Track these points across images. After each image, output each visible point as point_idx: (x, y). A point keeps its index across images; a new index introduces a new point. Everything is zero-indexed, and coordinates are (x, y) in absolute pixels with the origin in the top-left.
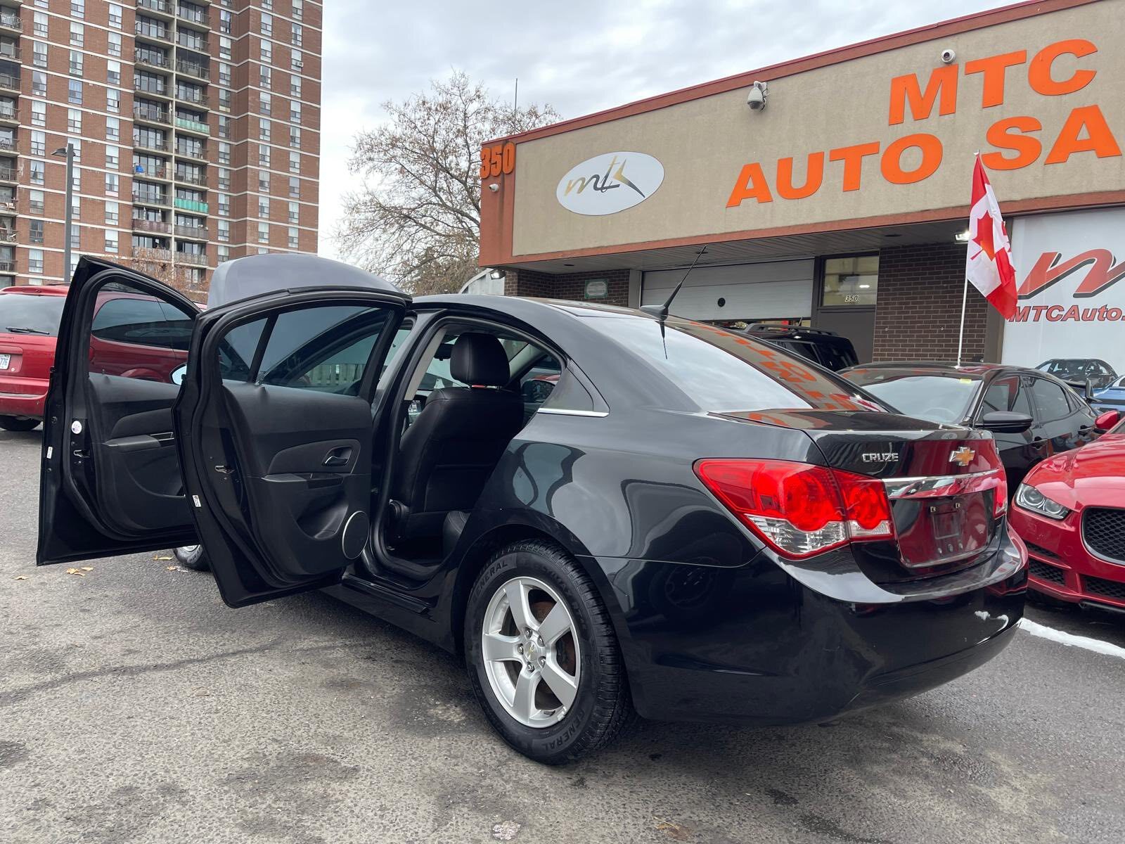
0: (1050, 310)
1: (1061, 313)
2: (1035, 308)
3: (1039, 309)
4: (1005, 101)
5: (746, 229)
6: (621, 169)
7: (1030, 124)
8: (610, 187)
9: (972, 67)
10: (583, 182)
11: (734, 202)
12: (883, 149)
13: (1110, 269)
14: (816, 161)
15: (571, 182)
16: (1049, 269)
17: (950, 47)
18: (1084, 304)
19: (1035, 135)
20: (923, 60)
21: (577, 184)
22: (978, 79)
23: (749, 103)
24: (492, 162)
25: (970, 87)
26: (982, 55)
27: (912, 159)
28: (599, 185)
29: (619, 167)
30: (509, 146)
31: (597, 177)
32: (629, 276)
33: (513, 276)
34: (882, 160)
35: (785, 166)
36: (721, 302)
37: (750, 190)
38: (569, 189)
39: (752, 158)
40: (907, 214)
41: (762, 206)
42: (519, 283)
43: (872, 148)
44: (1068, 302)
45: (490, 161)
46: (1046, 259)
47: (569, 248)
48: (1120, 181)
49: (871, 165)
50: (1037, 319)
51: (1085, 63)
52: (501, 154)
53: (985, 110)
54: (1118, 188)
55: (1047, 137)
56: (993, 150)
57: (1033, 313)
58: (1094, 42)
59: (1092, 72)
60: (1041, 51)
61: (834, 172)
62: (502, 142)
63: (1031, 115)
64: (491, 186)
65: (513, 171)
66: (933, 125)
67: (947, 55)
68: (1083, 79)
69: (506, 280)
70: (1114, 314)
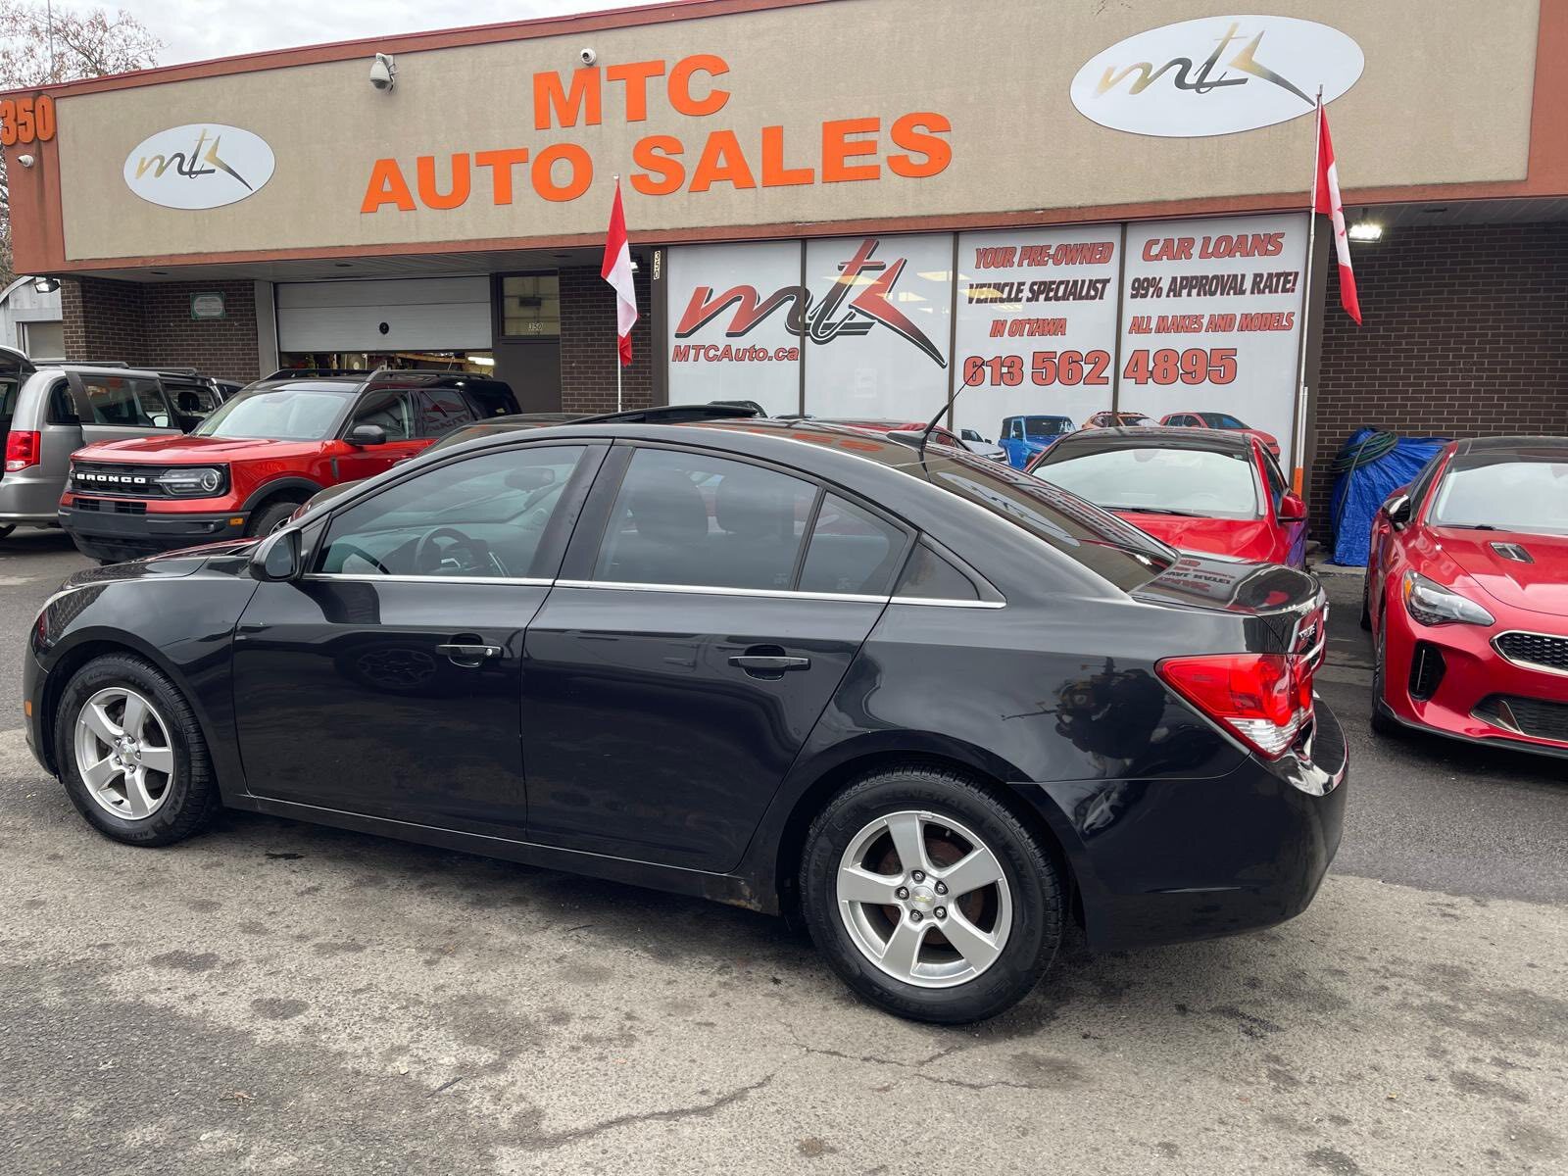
0: (707, 349)
1: (717, 353)
2: (694, 347)
3: (698, 348)
4: (649, 116)
5: (388, 241)
6: (215, 148)
7: (673, 145)
8: (201, 172)
9: (615, 73)
10: (162, 162)
11: (369, 207)
12: (532, 157)
13: (756, 307)
14: (460, 162)
15: (143, 159)
16: (703, 306)
17: (589, 46)
18: (738, 343)
19: (677, 158)
20: (563, 56)
21: (154, 163)
22: (620, 86)
23: (373, 81)
24: (20, 122)
25: (614, 95)
26: (623, 59)
27: (562, 173)
28: (186, 168)
29: (211, 146)
30: (43, 100)
31: (182, 157)
32: (253, 289)
33: (73, 286)
34: (533, 169)
35: (426, 165)
36: (384, 328)
37: (387, 193)
38: (142, 170)
39: (386, 151)
40: (563, 236)
41: (404, 214)
42: (83, 297)
43: (520, 156)
44: (722, 342)
45: (16, 120)
46: (701, 294)
47: (152, 252)
48: (755, 215)
49: (521, 176)
50: (696, 359)
51: (721, 83)
52: (33, 112)
53: (630, 124)
54: (754, 223)
55: (690, 161)
56: (642, 171)
57: (692, 352)
58: (727, 61)
59: (725, 93)
60: (679, 64)
61: (482, 179)
62: (32, 94)
63: (672, 135)
64: (21, 158)
65: (54, 138)
66: (580, 135)
67: (586, 55)
68: (718, 100)
69: (62, 293)
70: (761, 355)
